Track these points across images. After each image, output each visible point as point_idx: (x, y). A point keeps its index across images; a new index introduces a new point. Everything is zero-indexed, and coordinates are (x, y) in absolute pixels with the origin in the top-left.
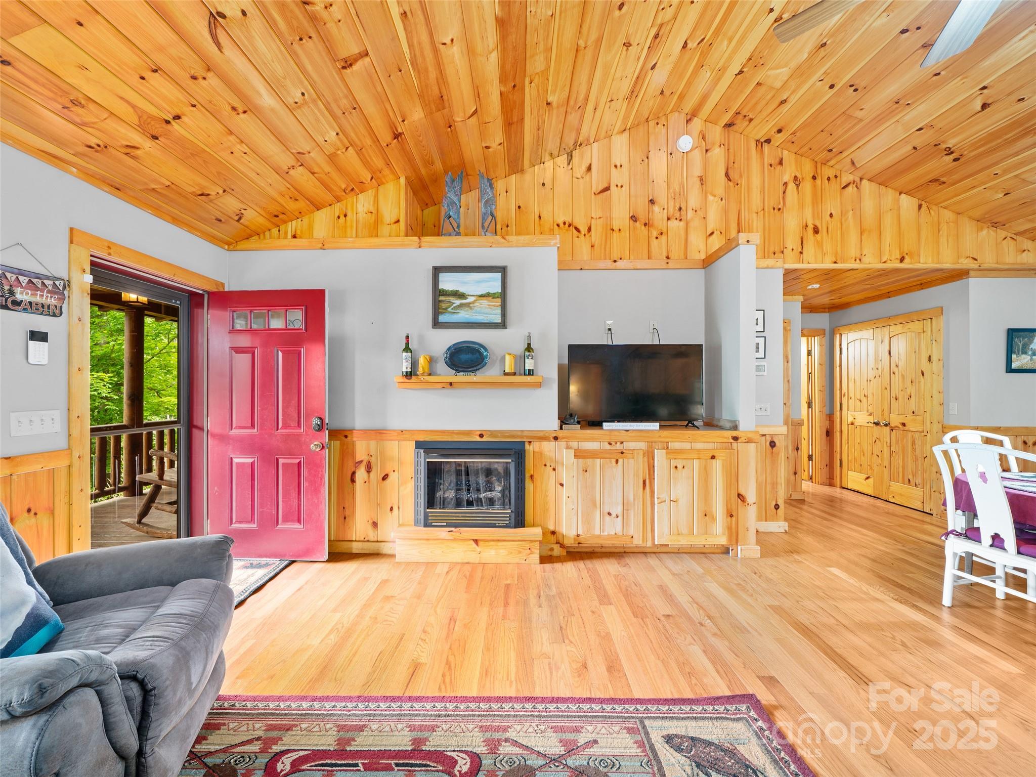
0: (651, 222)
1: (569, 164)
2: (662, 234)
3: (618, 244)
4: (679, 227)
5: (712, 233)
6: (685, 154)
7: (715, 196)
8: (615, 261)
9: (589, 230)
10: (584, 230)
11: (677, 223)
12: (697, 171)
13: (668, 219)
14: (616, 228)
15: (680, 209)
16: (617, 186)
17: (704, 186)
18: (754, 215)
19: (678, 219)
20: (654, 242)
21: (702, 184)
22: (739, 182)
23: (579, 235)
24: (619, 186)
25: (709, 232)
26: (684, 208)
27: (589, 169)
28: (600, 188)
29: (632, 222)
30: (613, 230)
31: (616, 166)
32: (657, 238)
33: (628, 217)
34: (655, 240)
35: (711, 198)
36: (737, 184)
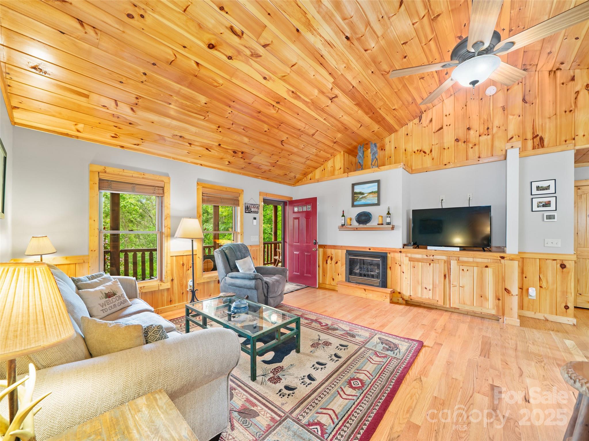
0: (468, 140)
1: (420, 121)
2: (475, 145)
3: (447, 156)
4: (487, 139)
5: (512, 138)
6: (492, 97)
7: (514, 115)
8: (445, 165)
9: (431, 151)
10: (428, 152)
11: (486, 137)
12: (501, 104)
13: (480, 136)
14: (446, 147)
15: (488, 128)
16: (447, 125)
17: (506, 112)
18: (547, 120)
19: (487, 135)
20: (471, 151)
21: (504, 111)
22: (534, 102)
23: (425, 155)
24: (448, 125)
25: (509, 137)
26: (490, 127)
27: (431, 121)
28: (437, 129)
29: (456, 142)
30: (444, 149)
31: (446, 116)
32: (472, 148)
33: (454, 140)
34: (471, 150)
35: (511, 117)
36: (532, 104)
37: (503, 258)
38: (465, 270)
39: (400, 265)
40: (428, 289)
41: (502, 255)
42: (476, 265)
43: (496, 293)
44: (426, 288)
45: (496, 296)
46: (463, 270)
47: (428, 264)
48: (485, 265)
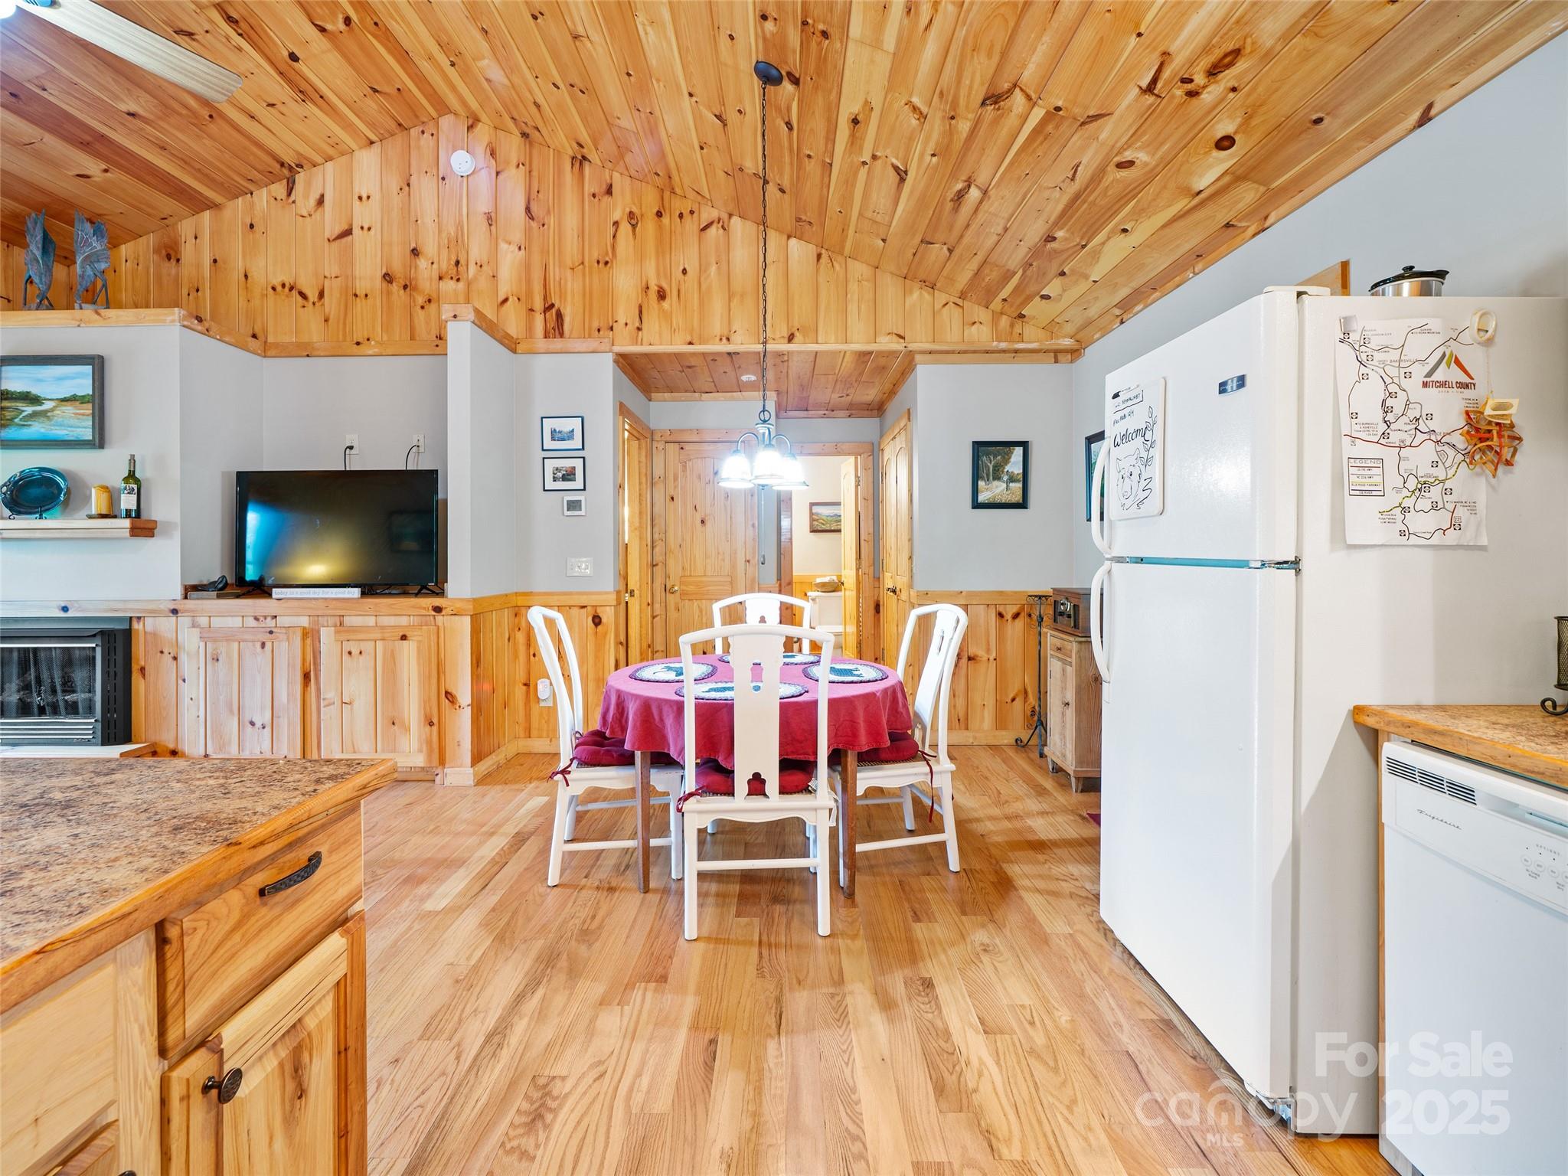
0: (413, 283)
1: (289, 194)
2: (430, 301)
3: (366, 318)
4: (455, 290)
5: (506, 300)
6: (465, 179)
7: (510, 243)
8: (358, 344)
9: (321, 295)
10: (313, 295)
11: (452, 284)
12: (483, 205)
13: (440, 278)
14: (361, 292)
15: (457, 263)
16: (362, 228)
17: (493, 228)
18: (569, 272)
19: (455, 279)
20: (420, 315)
21: (490, 225)
22: (546, 221)
23: (306, 304)
24: (366, 227)
25: (501, 298)
26: (463, 262)
27: (321, 201)
28: (337, 231)
29: (385, 284)
30: (356, 295)
31: (360, 198)
32: (422, 307)
33: (379, 275)
34: (420, 311)
35: (503, 246)
36: (543, 225)
37: (438, 610)
38: (355, 652)
39: (175, 658)
40: (258, 724)
41: (437, 601)
42: (379, 636)
43: (425, 709)
44: (252, 724)
45: (426, 716)
46: (350, 653)
47: (258, 645)
48: (401, 634)
